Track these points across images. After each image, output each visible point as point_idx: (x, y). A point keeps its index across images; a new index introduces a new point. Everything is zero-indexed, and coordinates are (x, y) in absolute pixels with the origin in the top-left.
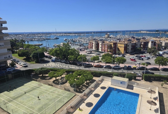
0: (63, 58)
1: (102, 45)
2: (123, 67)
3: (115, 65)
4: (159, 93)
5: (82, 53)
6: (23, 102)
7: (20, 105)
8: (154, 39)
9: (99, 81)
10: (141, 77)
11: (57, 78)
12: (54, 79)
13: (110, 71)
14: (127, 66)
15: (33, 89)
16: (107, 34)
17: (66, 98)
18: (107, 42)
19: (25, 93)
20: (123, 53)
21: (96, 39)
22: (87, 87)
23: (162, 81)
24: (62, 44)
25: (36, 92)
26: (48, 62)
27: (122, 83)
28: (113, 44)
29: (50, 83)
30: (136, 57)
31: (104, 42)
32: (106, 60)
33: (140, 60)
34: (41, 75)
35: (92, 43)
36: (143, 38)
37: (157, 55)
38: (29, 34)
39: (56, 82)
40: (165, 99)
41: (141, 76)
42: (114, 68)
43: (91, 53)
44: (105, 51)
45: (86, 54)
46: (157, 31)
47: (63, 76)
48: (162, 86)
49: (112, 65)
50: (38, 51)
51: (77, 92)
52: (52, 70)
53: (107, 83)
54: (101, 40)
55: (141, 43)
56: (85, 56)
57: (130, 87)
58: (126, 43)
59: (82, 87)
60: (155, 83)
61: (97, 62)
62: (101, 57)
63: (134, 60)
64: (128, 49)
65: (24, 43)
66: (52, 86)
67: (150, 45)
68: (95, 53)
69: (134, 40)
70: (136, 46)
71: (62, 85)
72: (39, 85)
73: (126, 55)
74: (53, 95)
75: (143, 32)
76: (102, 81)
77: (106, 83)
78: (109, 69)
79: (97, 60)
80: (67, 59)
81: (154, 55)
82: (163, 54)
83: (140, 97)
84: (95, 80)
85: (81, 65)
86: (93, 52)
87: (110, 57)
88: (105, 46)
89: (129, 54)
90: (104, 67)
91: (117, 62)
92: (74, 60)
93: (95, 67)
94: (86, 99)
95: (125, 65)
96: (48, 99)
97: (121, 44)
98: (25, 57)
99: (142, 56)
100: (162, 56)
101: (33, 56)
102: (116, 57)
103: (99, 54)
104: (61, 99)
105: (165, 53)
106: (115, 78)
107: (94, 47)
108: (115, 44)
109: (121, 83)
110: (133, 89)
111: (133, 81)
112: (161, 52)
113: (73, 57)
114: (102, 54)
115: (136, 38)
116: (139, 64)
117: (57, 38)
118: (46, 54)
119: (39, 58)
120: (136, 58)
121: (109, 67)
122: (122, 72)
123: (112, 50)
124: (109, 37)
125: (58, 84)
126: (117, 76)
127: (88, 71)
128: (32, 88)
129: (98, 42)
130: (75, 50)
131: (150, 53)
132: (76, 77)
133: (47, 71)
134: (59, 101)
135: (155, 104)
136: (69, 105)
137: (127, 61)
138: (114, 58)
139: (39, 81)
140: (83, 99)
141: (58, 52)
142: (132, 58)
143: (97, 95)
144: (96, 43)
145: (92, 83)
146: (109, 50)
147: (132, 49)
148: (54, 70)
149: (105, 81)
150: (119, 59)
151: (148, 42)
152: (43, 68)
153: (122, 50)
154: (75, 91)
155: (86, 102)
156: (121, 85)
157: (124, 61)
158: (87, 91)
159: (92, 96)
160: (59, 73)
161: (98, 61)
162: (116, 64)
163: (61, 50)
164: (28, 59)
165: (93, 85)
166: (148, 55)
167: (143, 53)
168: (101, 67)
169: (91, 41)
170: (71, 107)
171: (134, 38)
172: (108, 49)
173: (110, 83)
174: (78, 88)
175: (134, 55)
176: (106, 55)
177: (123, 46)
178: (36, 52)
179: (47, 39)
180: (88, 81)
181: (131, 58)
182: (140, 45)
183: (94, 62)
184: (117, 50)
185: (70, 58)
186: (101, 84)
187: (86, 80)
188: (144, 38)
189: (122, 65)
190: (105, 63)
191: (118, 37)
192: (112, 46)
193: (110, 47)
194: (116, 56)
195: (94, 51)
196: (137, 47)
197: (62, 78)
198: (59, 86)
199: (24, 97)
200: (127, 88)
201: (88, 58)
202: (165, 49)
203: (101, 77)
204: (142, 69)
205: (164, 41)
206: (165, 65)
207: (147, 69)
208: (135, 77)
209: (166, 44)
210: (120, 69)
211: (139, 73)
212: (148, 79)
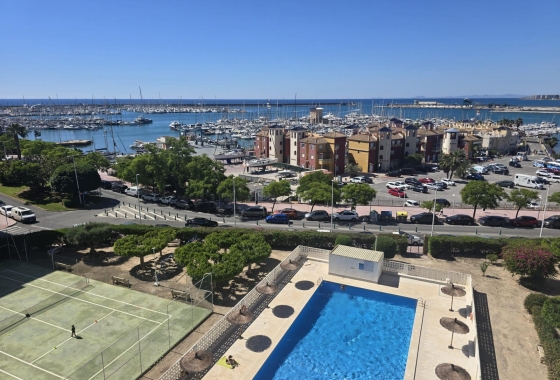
0: (167, 189)
1: (298, 144)
2: (366, 217)
3: (343, 209)
4: (475, 292)
5: (233, 172)
6: (20, 350)
7: (7, 358)
8: (459, 126)
9: (291, 262)
10: (421, 245)
11: (147, 259)
12: (136, 261)
13: (325, 229)
14: (380, 213)
15: (59, 300)
16: (314, 110)
17: (178, 327)
18: (316, 135)
19: (28, 316)
20: (365, 170)
21: (281, 127)
22: (251, 286)
23: (483, 256)
24: (163, 140)
25: (71, 310)
26: (113, 203)
27: (364, 265)
28: (333, 141)
29: (121, 277)
30: (407, 182)
31: (304, 136)
32: (312, 194)
33: (419, 191)
34: (88, 250)
35: (268, 140)
36: (426, 124)
37: (469, 178)
38: (40, 106)
39: (143, 274)
40: (493, 311)
41: (422, 242)
42: (338, 221)
43: (263, 172)
44: (307, 164)
45: (246, 174)
46: (467, 102)
47: (166, 251)
48: (484, 271)
49: (331, 211)
50: (75, 164)
51: (217, 302)
52: (127, 231)
53: (318, 268)
54: (296, 129)
55: (420, 138)
56: (243, 181)
57: (389, 278)
58: (375, 138)
59: (233, 286)
60: (463, 263)
61: (283, 202)
62: (296, 184)
63: (399, 193)
64: (381, 157)
65: (23, 135)
66: (129, 286)
67: (446, 146)
68: (277, 171)
69: (398, 129)
70: (406, 149)
71: (162, 283)
72: (79, 284)
73: (375, 176)
74: (131, 318)
75: (426, 105)
76: (300, 261)
77: (314, 268)
78: (322, 223)
79: (283, 195)
80: (181, 191)
81: (459, 175)
82: (486, 173)
83: (419, 309)
84: (277, 262)
85: (229, 213)
86: (269, 168)
87: (324, 185)
88: (308, 147)
89: (383, 175)
90: (307, 216)
91: (347, 201)
92: (206, 197)
94: (247, 325)
95: (373, 208)
96: (112, 333)
97: (359, 142)
98: (26, 189)
99: (425, 181)
100: (483, 179)
101: (57, 184)
102: (345, 184)
103: (290, 176)
104: (159, 331)
105: (489, 170)
106: (341, 250)
107: (272, 152)
108: (341, 142)
109: (361, 266)
110: (396, 285)
111: (397, 258)
112: (479, 168)
113: (201, 184)
114: (298, 176)
115: (406, 124)
116: (415, 204)
117: (144, 122)
118: (104, 176)
119: (82, 188)
120: (406, 185)
121: (322, 217)
122: (362, 230)
123: (330, 162)
124: (320, 119)
125: (149, 279)
126: (349, 244)
127: (253, 230)
128: (55, 296)
129: (284, 136)
130: (209, 162)
131: (446, 170)
132: (214, 251)
133: (109, 235)
134: (155, 338)
135: (466, 329)
136: (188, 350)
137: (377, 195)
138: (336, 186)
139: (80, 272)
140: (238, 326)
141: (149, 168)
142: (393, 187)
143: (283, 311)
144: (280, 137)
145: (268, 272)
146: (321, 163)
147: (392, 157)
148: (136, 231)
149: (309, 262)
150: (353, 191)
151: (441, 137)
152: (96, 225)
153: (362, 160)
154: (209, 299)
155: (248, 334)
156: (361, 273)
157: (367, 197)
158: (250, 298)
159: (267, 315)
160: (154, 240)
161: (286, 197)
162: (345, 206)
163: (158, 161)
164: (37, 196)
165: (270, 277)
166: (440, 177)
167: (427, 169)
168: (299, 216)
169: (263, 133)
170: (197, 356)
171: (398, 122)
172: (318, 158)
173: (325, 268)
174: (218, 288)
175: (398, 175)
176: (311, 178)
177: (366, 147)
178: (68, 168)
179: (108, 124)
180: (253, 266)
181: (391, 186)
182: (419, 146)
183: (275, 202)
184: (347, 161)
185: (192, 190)
186: (296, 271)
187: (248, 262)
188: (428, 123)
189: (362, 211)
190: (310, 204)
191: (350, 119)
192: (333, 147)
193: (324, 152)
194: (343, 180)
195: (274, 165)
196: (407, 153)
197: (163, 258)
198: (152, 286)
199: (24, 329)
200: (380, 283)
201: (253, 187)
202: (491, 156)
203: (298, 250)
204: (424, 220)
205: (488, 133)
206: (493, 205)
207: (438, 222)
208: (404, 246)
209: (493, 141)
210: (357, 221)
211: (416, 233)
212: (444, 250)
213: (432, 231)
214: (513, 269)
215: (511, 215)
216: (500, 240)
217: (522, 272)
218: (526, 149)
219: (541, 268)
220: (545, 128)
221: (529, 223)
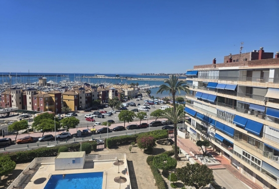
1: (32, 98)
2: (75, 134)
3: (62, 132)
4: (128, 161)
8: (115, 87)
9: (30, 169)
10: (103, 144)
13: (52, 145)
14: (82, 131)
16: (41, 79)
18: (43, 93)
20: (73, 110)
21: (19, 88)
23: (130, 144)
28: (54, 95)
30: (94, 113)
31: (35, 93)
32: (43, 126)
33: (100, 117)
35: (10, 96)
36: (101, 86)
37: (121, 109)
40: (135, 168)
41: (104, 142)
42: (59, 139)
43: (8, 116)
44: (39, 109)
46: (117, 76)
48: (130, 150)
49: (55, 134)
53: (48, 169)
54: (30, 89)
55: (99, 92)
57: (89, 164)
58: (77, 93)
60: (122, 149)
61: (23, 133)
62: (32, 121)
63: (91, 119)
64: (81, 102)
67: (110, 95)
68: (18, 115)
69: (88, 88)
70: (93, 98)
73: (78, 112)
75: (100, 77)
76: (37, 167)
77: (46, 169)
78: (50, 142)
79: (23, 129)
81: (117, 108)
82: (128, 106)
83: (104, 176)
84: (20, 171)
86: (12, 114)
87: (49, 120)
88: (38, 99)
89: (83, 111)
90: (40, 139)
91: (64, 127)
93: (19, 143)
95: (79, 129)
97: (69, 95)
99: (102, 112)
100: (127, 109)
102: (63, 118)
103: (28, 117)
105: (128, 105)
106: (62, 155)
107: (14, 103)
108: (58, 96)
109: (74, 162)
110: (93, 167)
111: (92, 153)
112: (125, 104)
114: (33, 117)
115: (92, 86)
116: (99, 124)
120: (94, 115)
121: (49, 138)
122: (74, 142)
123: (53, 107)
124: (46, 84)
126: (66, 151)
129: (22, 94)
131: (112, 107)
135: (125, 180)
137: (80, 122)
138: (57, 120)
142: (88, 117)
144: (19, 95)
145: (14, 179)
146: (47, 108)
147: (86, 102)
149: (42, 166)
150: (67, 121)
151: (108, 91)
153: (71, 105)
156: (74, 165)
157: (75, 123)
161: (25, 130)
162: (63, 130)
165: (15, 182)
166: (109, 109)
167: (103, 107)
168: (34, 140)
169: (6, 92)
171: (87, 85)
172: (45, 105)
173: (53, 167)
175: (90, 111)
176: (41, 117)
177: (73, 98)
180: (3, 177)
181: (87, 117)
182: (98, 96)
183: (17, 134)
184: (62, 105)
186: (34, 174)
188: (102, 85)
189: (72, 131)
190: (42, 132)
191: (63, 83)
192: (54, 99)
193: (49, 101)
194: (61, 116)
195: (16, 111)
196: (93, 100)
200: (84, 168)
202: (129, 99)
203: (35, 161)
204: (104, 131)
205: (127, 89)
206: (131, 120)
207: (110, 131)
208: (95, 146)
209: (129, 92)
210: (70, 137)
211: (100, 138)
212: (113, 144)
213: (108, 136)
214: (141, 147)
215: (138, 123)
216: (135, 135)
217: (144, 148)
218: (141, 95)
219: (151, 144)
220: (146, 86)
221: (145, 126)
